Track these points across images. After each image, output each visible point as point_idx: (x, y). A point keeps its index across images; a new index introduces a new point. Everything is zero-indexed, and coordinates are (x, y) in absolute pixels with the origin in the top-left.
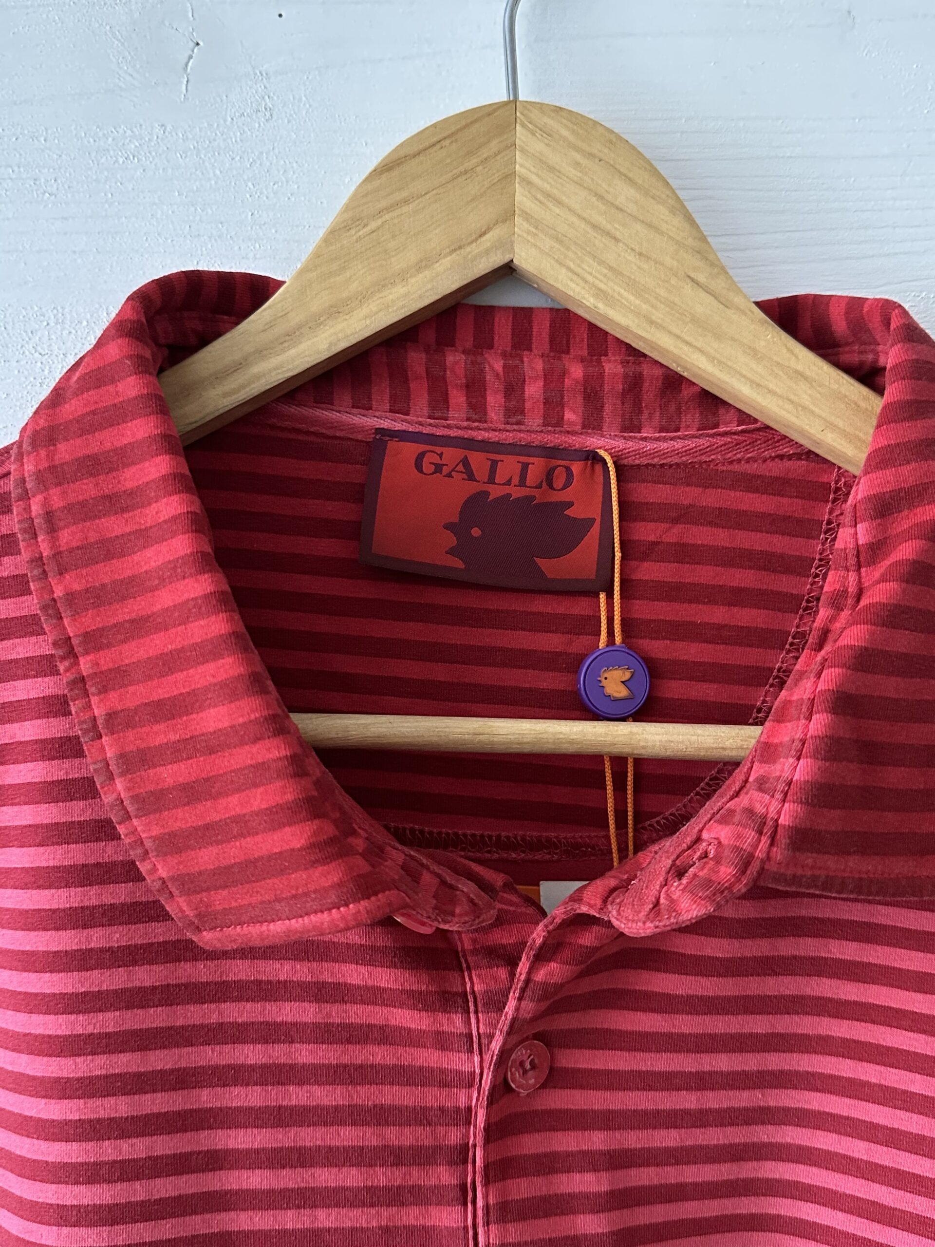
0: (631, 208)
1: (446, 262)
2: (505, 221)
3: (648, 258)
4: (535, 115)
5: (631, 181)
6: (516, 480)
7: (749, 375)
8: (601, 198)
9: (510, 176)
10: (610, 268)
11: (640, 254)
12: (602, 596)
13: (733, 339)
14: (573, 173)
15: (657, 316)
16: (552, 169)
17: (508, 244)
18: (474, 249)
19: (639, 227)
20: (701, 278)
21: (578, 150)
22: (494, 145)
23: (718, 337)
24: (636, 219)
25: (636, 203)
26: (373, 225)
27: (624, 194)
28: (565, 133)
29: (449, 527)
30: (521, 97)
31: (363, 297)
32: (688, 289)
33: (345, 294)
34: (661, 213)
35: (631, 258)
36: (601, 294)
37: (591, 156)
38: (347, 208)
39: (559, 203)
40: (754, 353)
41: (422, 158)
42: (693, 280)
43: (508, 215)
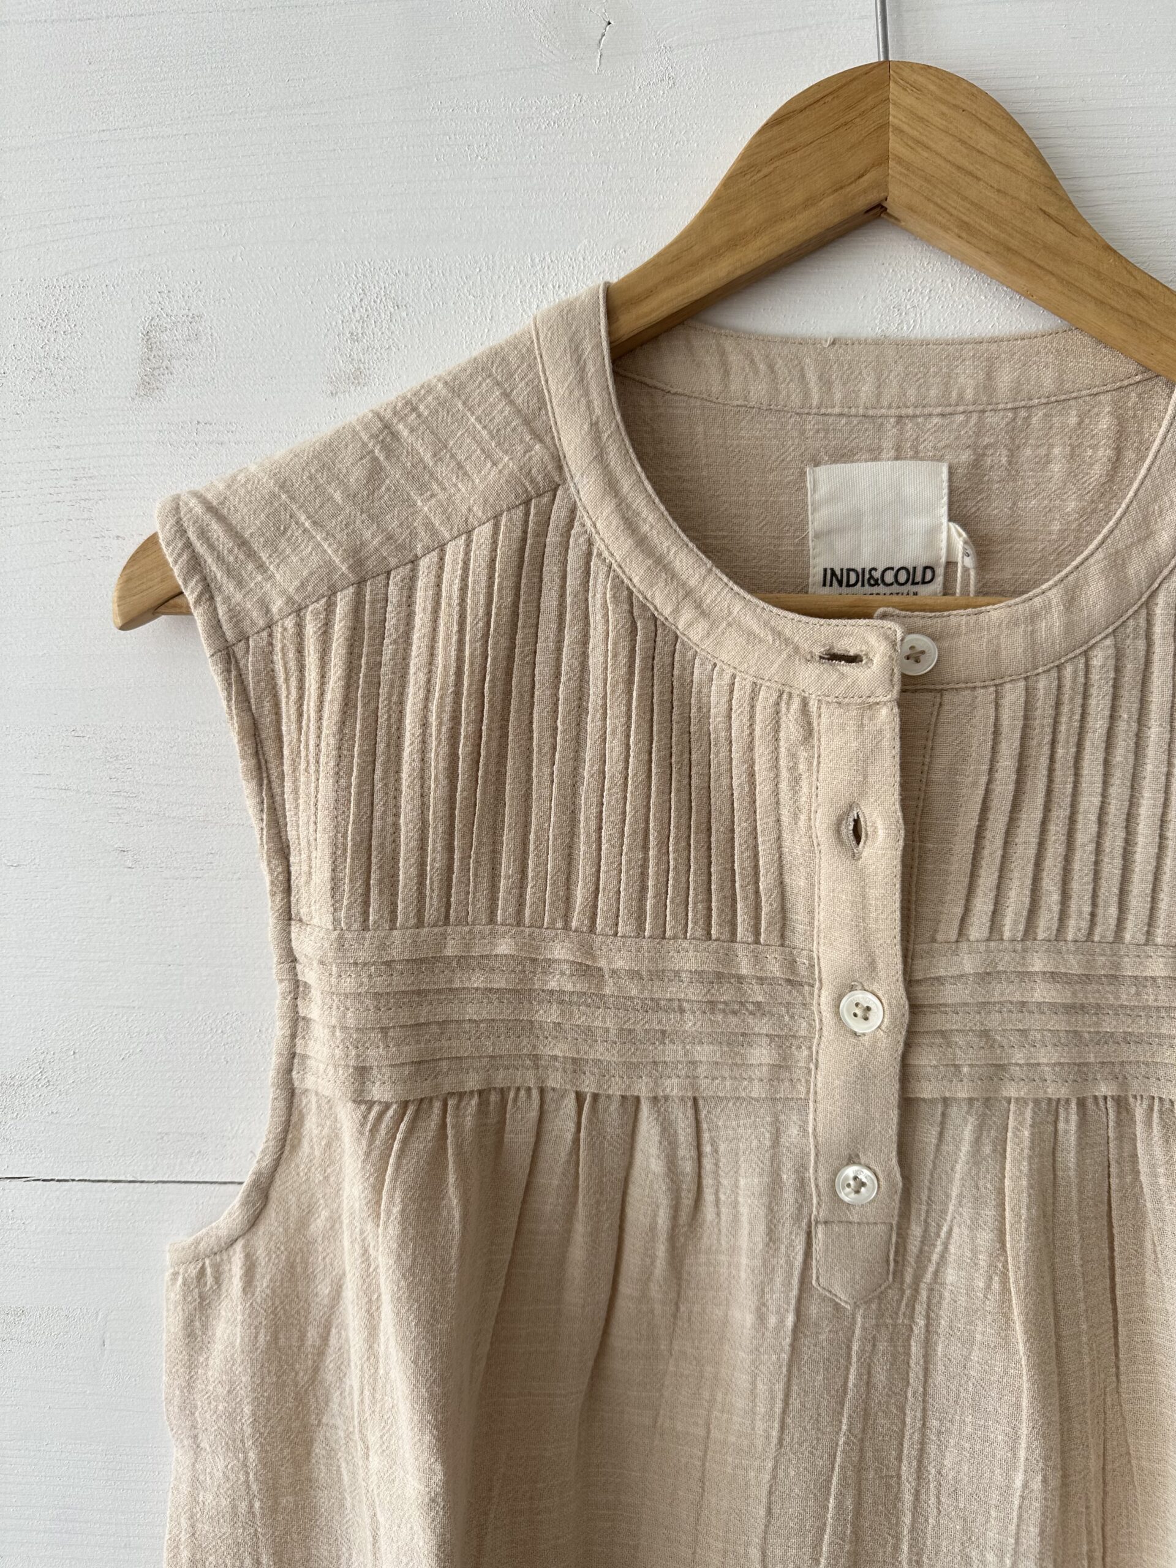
0: (991, 151)
1: (829, 200)
2: (880, 164)
3: (1006, 194)
4: (906, 73)
5: (991, 129)
7: (1094, 294)
8: (963, 142)
9: (884, 126)
10: (972, 203)
11: (999, 191)
13: (1079, 263)
14: (941, 122)
15: (1014, 243)
16: (921, 119)
17: (883, 184)
18: (853, 189)
19: (998, 168)
20: (1052, 211)
21: (944, 102)
22: (870, 101)
24: (994, 160)
25: (995, 146)
27: (985, 139)
28: (932, 87)
30: (893, 58)
31: (757, 232)
32: (1041, 220)
34: (1016, 155)
35: (991, 194)
37: (956, 107)
38: (743, 157)
39: (927, 148)
40: (1098, 275)
41: (807, 112)
42: (1045, 212)
43: (883, 160)
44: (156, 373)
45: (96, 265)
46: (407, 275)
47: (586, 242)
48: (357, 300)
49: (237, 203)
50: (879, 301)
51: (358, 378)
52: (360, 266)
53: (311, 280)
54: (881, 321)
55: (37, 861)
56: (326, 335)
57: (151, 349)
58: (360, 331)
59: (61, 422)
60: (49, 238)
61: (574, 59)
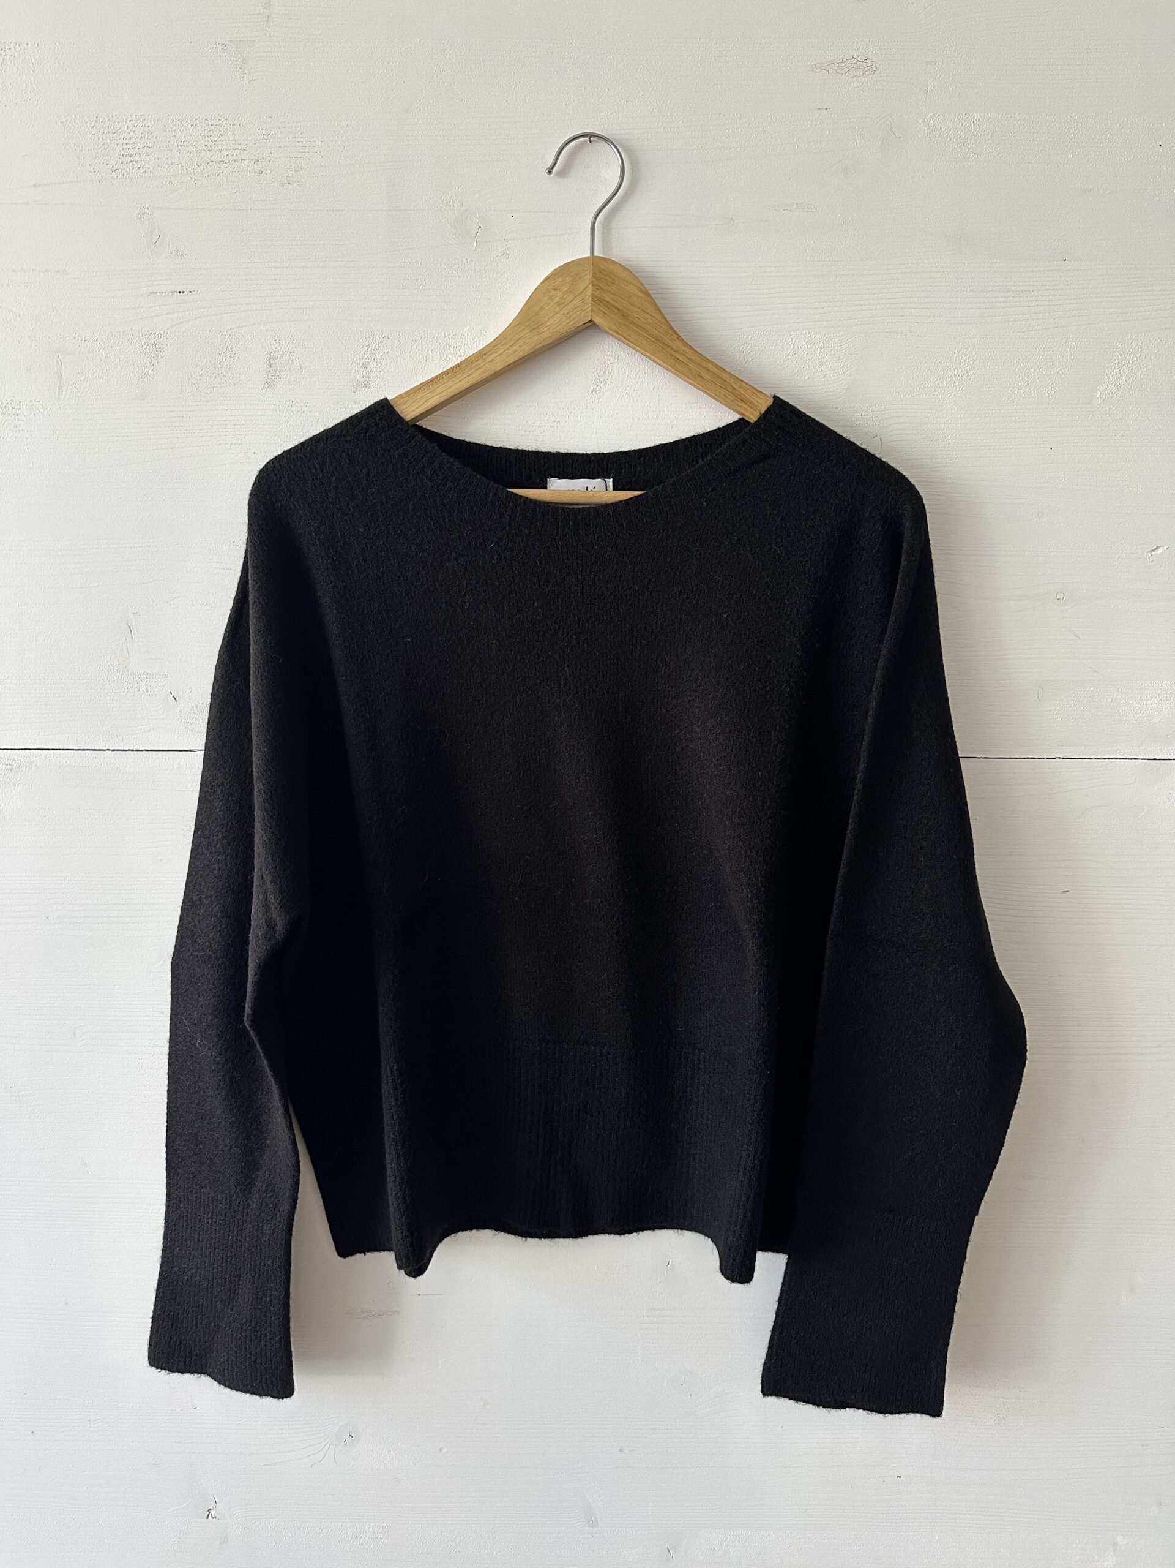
44: (273, 377)
45: (245, 326)
46: (388, 338)
47: (468, 327)
48: (366, 349)
49: (311, 301)
50: (596, 360)
51: (366, 385)
52: (367, 334)
53: (345, 338)
54: (597, 369)
55: (215, 602)
56: (351, 364)
57: (271, 367)
58: (367, 363)
59: (228, 398)
60: (223, 312)
61: (464, 243)
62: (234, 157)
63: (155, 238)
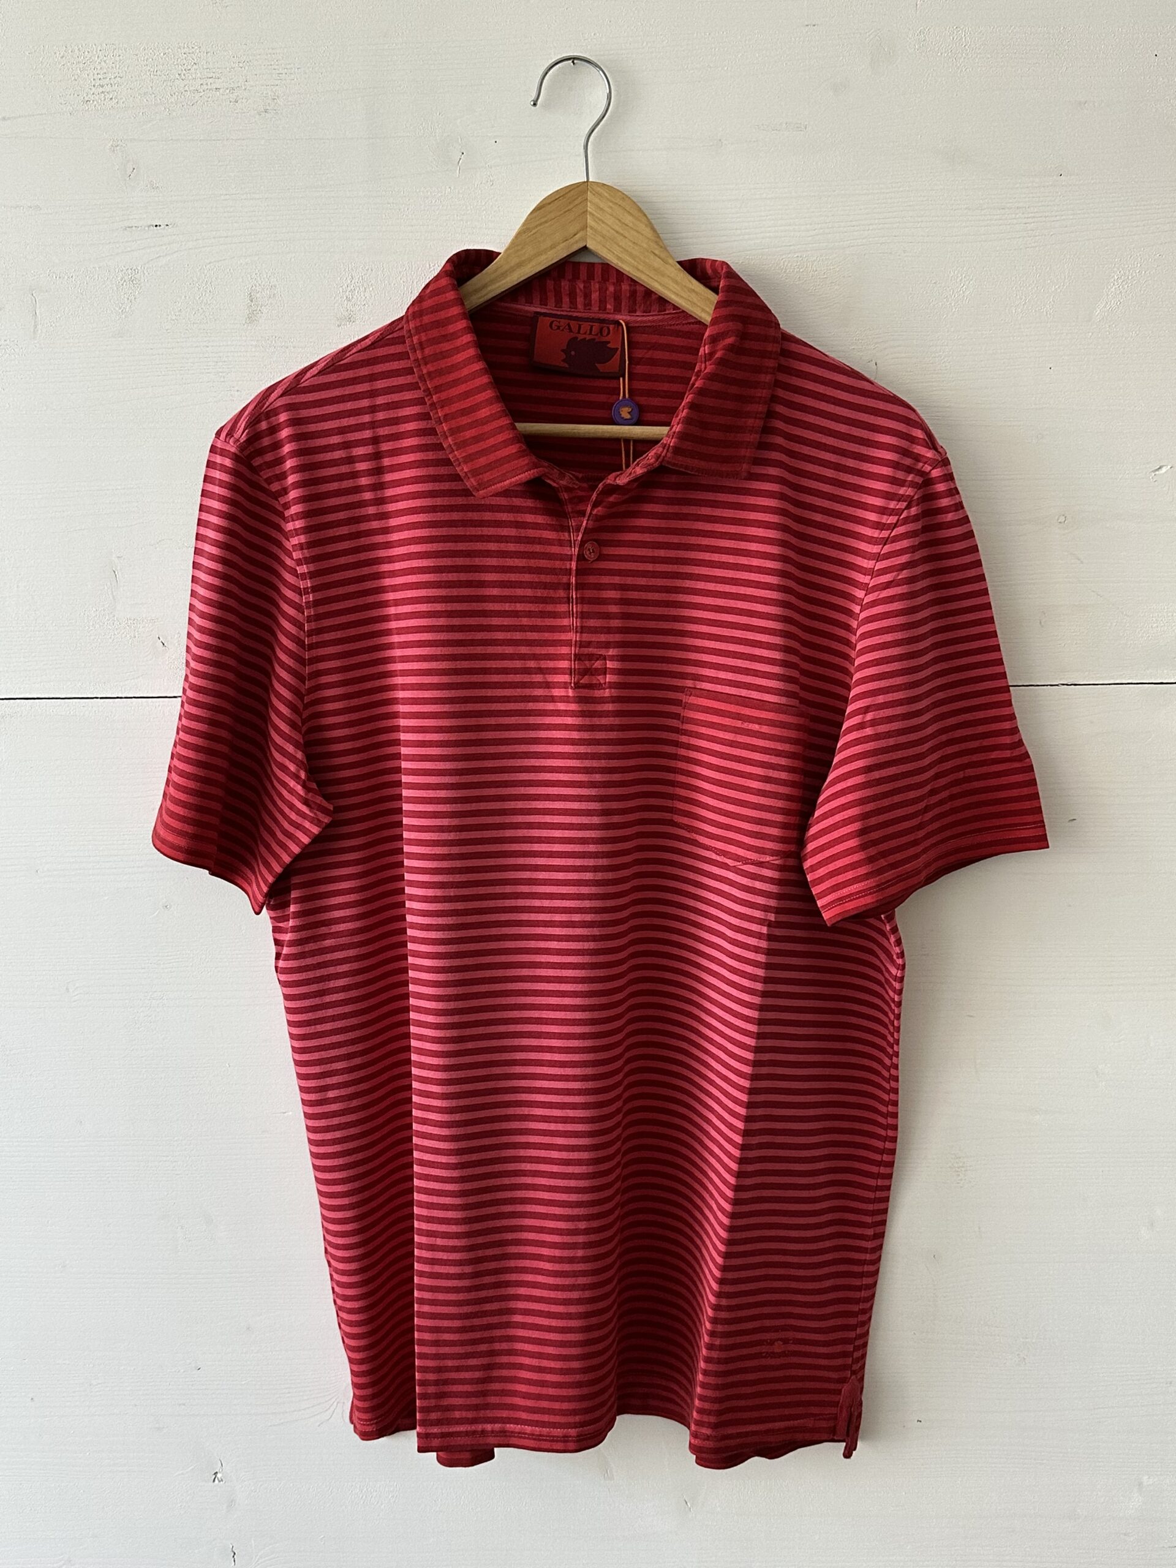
0: (631, 225)
1: (562, 245)
2: (583, 230)
3: (637, 244)
4: (595, 187)
5: (631, 214)
6: (588, 332)
7: (674, 290)
8: (620, 221)
9: (585, 212)
10: (623, 248)
11: (635, 243)
12: (621, 379)
13: (669, 276)
14: (609, 210)
15: (640, 267)
16: (602, 209)
17: (584, 239)
18: (572, 241)
19: (634, 233)
20: (657, 252)
21: (611, 202)
22: (580, 200)
23: (663, 275)
24: (633, 230)
25: (633, 223)
26: (534, 231)
27: (628, 219)
28: (606, 194)
29: (563, 351)
30: (590, 180)
31: (530, 259)
32: (652, 257)
33: (523, 259)
34: (642, 227)
35: (630, 244)
36: (619, 258)
37: (616, 203)
38: (524, 224)
39: (603, 222)
40: (676, 282)
41: (552, 205)
42: (654, 253)
43: (585, 227)
44: (255, 312)
45: (225, 260)
46: (372, 270)
48: (349, 281)
49: (292, 232)
51: (350, 319)
52: (350, 265)
53: (328, 271)
56: (335, 298)
57: (252, 301)
58: (351, 296)
59: (209, 335)
60: (201, 246)
61: (447, 170)
62: (209, 87)
63: (129, 172)
